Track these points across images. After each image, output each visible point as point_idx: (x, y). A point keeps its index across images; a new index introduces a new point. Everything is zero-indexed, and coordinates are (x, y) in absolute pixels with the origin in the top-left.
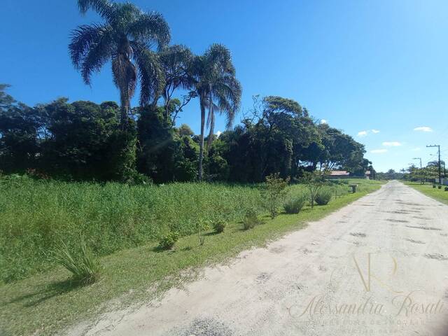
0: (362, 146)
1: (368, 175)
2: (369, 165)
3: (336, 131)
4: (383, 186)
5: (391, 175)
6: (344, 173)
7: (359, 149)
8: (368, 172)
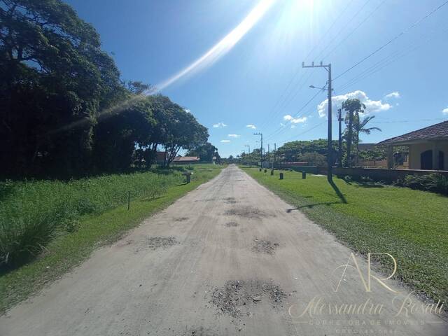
0: (206, 129)
1: (215, 160)
2: (216, 151)
3: (177, 107)
4: (223, 170)
5: (231, 160)
6: (195, 158)
7: (203, 133)
8: (215, 158)
